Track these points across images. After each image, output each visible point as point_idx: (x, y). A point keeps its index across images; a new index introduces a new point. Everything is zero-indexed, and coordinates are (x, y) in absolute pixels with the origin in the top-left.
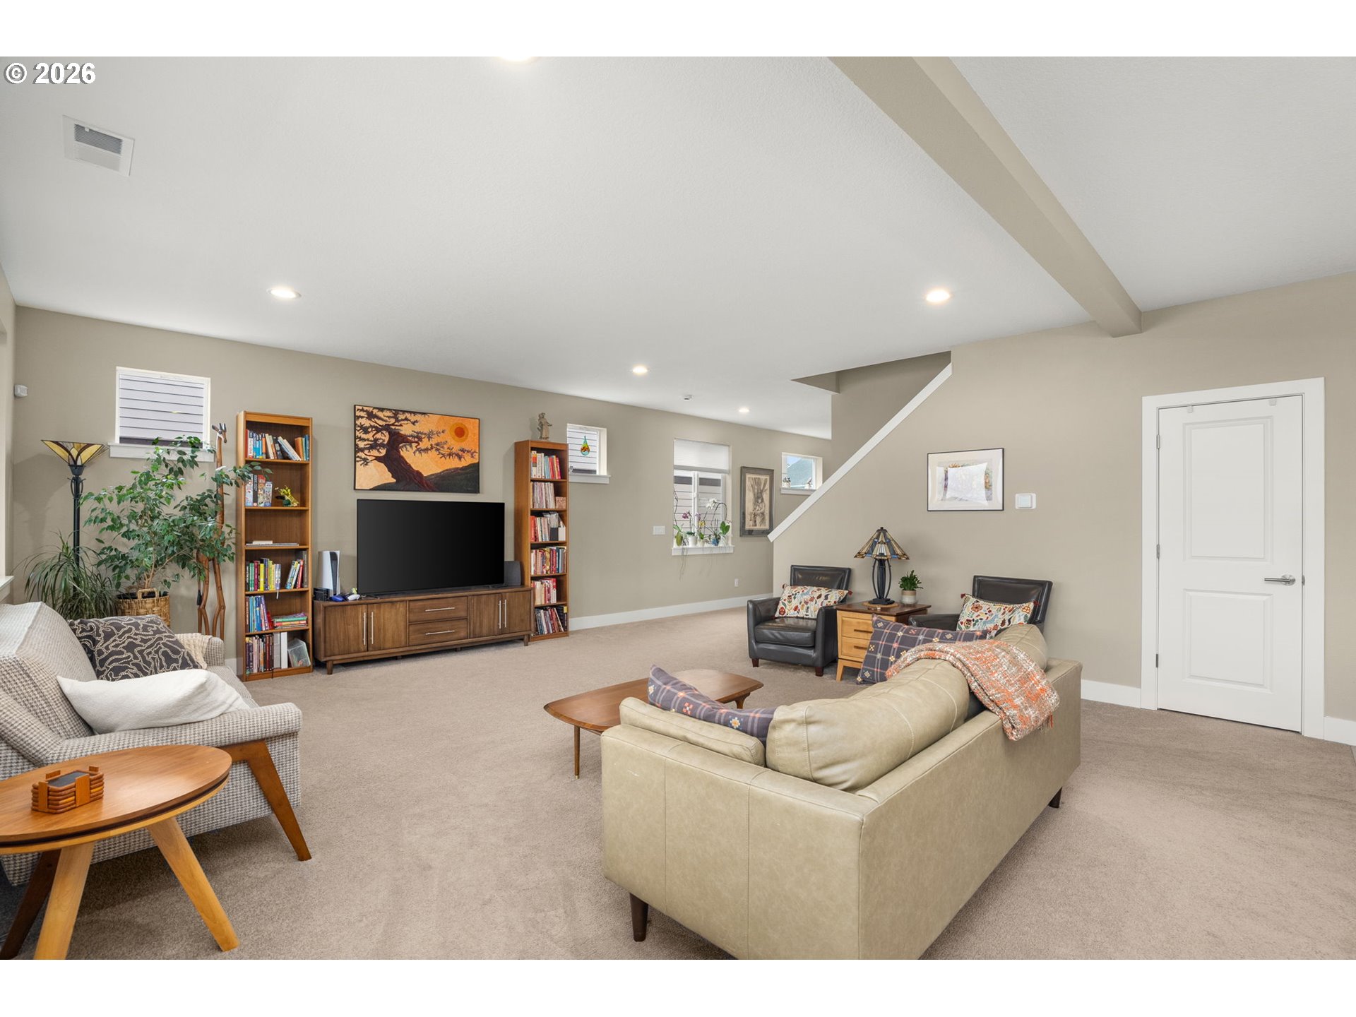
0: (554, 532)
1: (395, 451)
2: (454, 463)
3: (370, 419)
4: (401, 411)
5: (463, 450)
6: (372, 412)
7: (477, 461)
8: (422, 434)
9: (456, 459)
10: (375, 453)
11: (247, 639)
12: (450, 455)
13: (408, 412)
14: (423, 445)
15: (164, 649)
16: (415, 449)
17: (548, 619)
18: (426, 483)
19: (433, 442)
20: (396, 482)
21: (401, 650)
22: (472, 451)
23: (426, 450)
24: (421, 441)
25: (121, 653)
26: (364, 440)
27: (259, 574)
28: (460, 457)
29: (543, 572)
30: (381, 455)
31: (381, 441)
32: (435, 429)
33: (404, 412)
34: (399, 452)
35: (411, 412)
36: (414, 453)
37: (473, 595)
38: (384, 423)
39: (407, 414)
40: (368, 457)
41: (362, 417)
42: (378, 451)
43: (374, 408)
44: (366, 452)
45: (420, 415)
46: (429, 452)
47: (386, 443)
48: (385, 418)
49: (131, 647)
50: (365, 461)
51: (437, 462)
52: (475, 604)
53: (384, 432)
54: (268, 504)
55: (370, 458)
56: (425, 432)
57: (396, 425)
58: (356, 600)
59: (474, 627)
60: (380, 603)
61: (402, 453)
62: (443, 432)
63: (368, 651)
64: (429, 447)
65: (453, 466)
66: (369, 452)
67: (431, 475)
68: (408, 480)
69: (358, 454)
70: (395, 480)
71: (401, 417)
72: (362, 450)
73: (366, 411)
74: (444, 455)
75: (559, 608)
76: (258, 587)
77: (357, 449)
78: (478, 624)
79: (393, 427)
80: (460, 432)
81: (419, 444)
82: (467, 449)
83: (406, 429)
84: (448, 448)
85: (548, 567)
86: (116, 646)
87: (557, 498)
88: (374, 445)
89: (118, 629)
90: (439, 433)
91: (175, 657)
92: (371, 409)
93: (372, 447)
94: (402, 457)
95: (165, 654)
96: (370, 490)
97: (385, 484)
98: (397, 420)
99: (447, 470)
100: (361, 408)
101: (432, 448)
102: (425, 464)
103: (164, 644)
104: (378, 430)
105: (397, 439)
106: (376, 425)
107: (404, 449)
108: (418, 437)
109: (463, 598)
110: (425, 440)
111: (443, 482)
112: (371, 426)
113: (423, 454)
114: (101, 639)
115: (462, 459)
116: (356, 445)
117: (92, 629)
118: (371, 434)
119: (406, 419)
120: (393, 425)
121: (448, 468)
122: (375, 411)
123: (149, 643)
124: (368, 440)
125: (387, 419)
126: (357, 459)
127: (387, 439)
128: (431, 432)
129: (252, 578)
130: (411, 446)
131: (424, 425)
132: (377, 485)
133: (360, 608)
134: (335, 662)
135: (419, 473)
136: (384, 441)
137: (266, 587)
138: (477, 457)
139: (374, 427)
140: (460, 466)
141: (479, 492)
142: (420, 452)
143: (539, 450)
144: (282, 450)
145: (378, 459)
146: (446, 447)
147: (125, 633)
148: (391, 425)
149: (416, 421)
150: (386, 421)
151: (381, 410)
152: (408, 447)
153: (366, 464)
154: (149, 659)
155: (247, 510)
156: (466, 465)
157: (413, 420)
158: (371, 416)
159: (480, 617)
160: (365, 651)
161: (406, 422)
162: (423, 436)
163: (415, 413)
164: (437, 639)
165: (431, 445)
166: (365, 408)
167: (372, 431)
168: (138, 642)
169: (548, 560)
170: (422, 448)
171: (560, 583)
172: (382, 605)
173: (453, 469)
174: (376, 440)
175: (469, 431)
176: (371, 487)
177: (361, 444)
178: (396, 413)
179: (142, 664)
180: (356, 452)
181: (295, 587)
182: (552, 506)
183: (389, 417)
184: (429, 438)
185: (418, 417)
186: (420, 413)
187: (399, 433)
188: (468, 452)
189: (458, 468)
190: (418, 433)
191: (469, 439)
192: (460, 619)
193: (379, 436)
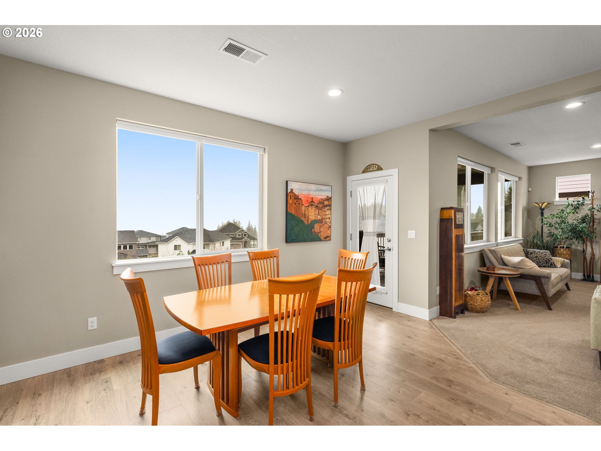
15: (546, 259)
25: (533, 258)
49: (536, 257)
86: (533, 256)
89: (534, 252)
91: (549, 262)
95: (546, 261)
103: (546, 258)
114: (529, 254)
117: (528, 251)
123: (541, 257)
147: (536, 253)
154: (541, 261)
168: (538, 256)
179: (538, 262)
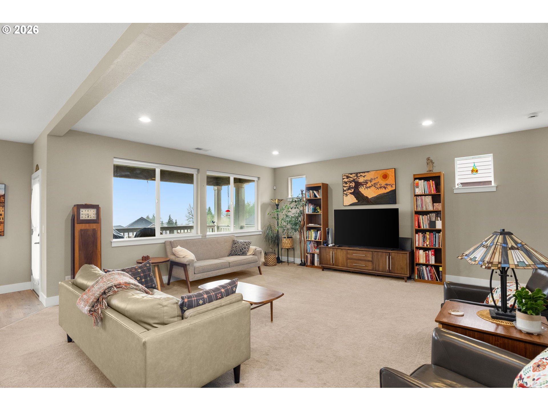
0: (432, 224)
1: (357, 189)
2: (383, 191)
3: (348, 179)
4: (359, 173)
5: (387, 185)
6: (348, 176)
7: (394, 188)
8: (368, 180)
9: (384, 189)
10: (350, 191)
11: (307, 254)
12: (380, 188)
13: (361, 173)
14: (368, 185)
15: (241, 248)
16: (365, 187)
17: (428, 272)
18: (370, 201)
19: (373, 183)
20: (358, 202)
21: (344, 268)
22: (392, 184)
23: (370, 187)
24: (367, 183)
25: (234, 248)
26: (346, 187)
27: (309, 234)
28: (385, 188)
29: (424, 245)
30: (352, 192)
31: (352, 186)
32: (373, 177)
33: (360, 173)
34: (359, 190)
35: (362, 173)
36: (365, 189)
37: (375, 251)
38: (352, 179)
39: (361, 174)
40: (347, 193)
41: (345, 178)
42: (351, 190)
43: (349, 174)
44: (347, 191)
45: (366, 173)
46: (371, 188)
47: (353, 187)
48: (353, 177)
49: (236, 247)
50: (347, 195)
51: (374, 191)
52: (376, 256)
53: (353, 182)
54: (311, 212)
55: (348, 193)
56: (369, 179)
57: (357, 179)
58: (331, 246)
59: (375, 265)
60: (337, 249)
61: (360, 190)
62: (377, 178)
63: (333, 266)
64: (371, 185)
65: (382, 192)
66: (348, 191)
67: (373, 197)
68: (363, 200)
69: (344, 193)
70: (357, 201)
71: (359, 175)
72: (345, 191)
73: (346, 176)
74: (378, 188)
75: (437, 268)
76: (309, 239)
77: (344, 191)
78: (377, 265)
79: (356, 180)
80: (385, 177)
81: (366, 185)
82: (389, 184)
83: (361, 180)
84: (380, 185)
85: (428, 243)
87: (434, 204)
88: (350, 188)
90: (375, 178)
91: (242, 251)
92: (348, 175)
93: (349, 189)
94: (360, 191)
96: (349, 205)
97: (354, 203)
98: (357, 177)
99: (379, 195)
100: (344, 175)
101: (372, 186)
102: (369, 193)
104: (351, 182)
105: (358, 185)
106: (350, 180)
107: (361, 188)
108: (366, 182)
109: (370, 252)
110: (369, 183)
111: (378, 200)
112: (348, 181)
113: (368, 189)
115: (387, 189)
116: (343, 189)
118: (348, 184)
119: (361, 176)
120: (356, 179)
121: (380, 193)
122: (349, 175)
124: (347, 186)
125: (354, 177)
126: (344, 194)
127: (354, 185)
128: (372, 179)
129: (308, 235)
130: (363, 186)
131: (368, 177)
132: (351, 203)
133: (331, 249)
134: (324, 267)
135: (367, 197)
136: (353, 186)
137: (311, 239)
138: (394, 186)
139: (349, 181)
140: (386, 192)
141: (396, 204)
142: (367, 188)
143: (420, 179)
144: (315, 195)
145: (351, 193)
146: (378, 184)
148: (355, 179)
149: (365, 176)
150: (353, 178)
151: (351, 174)
152: (362, 187)
153: (347, 196)
155: (306, 215)
156: (389, 191)
157: (363, 176)
158: (348, 177)
159: (378, 263)
160: (332, 265)
161: (361, 177)
162: (368, 181)
163: (364, 172)
164: (359, 267)
165: (372, 185)
166: (346, 175)
167: (348, 183)
168: (238, 246)
169: (428, 239)
170: (368, 186)
171: (438, 253)
172: (338, 249)
173: (382, 194)
174: (350, 186)
175: (389, 175)
176: (349, 204)
177: (345, 189)
178: (357, 174)
179: (235, 251)
180: (343, 192)
181: (318, 240)
182: (430, 208)
183: (354, 176)
184: (371, 182)
185: (366, 174)
186: (366, 172)
187: (358, 182)
188: (389, 185)
189: (384, 193)
190: (366, 180)
191: (390, 179)
192: (369, 261)
193: (351, 184)
